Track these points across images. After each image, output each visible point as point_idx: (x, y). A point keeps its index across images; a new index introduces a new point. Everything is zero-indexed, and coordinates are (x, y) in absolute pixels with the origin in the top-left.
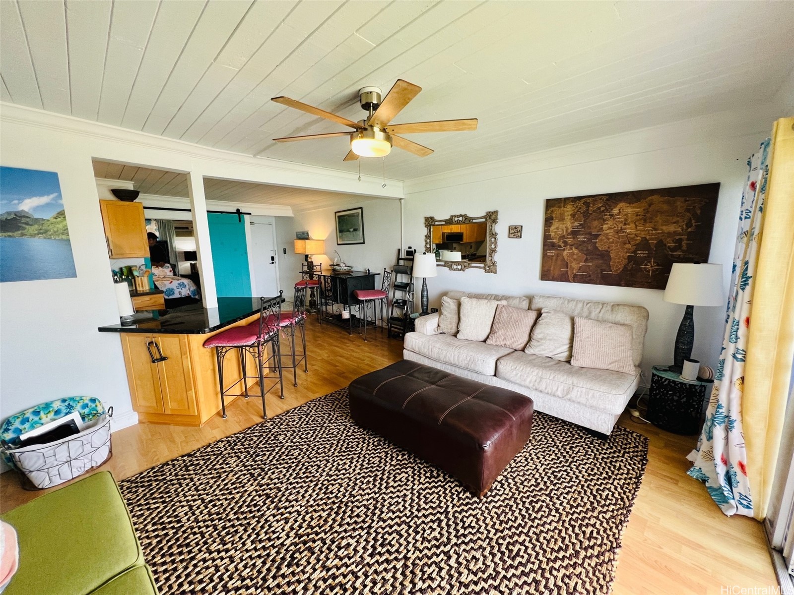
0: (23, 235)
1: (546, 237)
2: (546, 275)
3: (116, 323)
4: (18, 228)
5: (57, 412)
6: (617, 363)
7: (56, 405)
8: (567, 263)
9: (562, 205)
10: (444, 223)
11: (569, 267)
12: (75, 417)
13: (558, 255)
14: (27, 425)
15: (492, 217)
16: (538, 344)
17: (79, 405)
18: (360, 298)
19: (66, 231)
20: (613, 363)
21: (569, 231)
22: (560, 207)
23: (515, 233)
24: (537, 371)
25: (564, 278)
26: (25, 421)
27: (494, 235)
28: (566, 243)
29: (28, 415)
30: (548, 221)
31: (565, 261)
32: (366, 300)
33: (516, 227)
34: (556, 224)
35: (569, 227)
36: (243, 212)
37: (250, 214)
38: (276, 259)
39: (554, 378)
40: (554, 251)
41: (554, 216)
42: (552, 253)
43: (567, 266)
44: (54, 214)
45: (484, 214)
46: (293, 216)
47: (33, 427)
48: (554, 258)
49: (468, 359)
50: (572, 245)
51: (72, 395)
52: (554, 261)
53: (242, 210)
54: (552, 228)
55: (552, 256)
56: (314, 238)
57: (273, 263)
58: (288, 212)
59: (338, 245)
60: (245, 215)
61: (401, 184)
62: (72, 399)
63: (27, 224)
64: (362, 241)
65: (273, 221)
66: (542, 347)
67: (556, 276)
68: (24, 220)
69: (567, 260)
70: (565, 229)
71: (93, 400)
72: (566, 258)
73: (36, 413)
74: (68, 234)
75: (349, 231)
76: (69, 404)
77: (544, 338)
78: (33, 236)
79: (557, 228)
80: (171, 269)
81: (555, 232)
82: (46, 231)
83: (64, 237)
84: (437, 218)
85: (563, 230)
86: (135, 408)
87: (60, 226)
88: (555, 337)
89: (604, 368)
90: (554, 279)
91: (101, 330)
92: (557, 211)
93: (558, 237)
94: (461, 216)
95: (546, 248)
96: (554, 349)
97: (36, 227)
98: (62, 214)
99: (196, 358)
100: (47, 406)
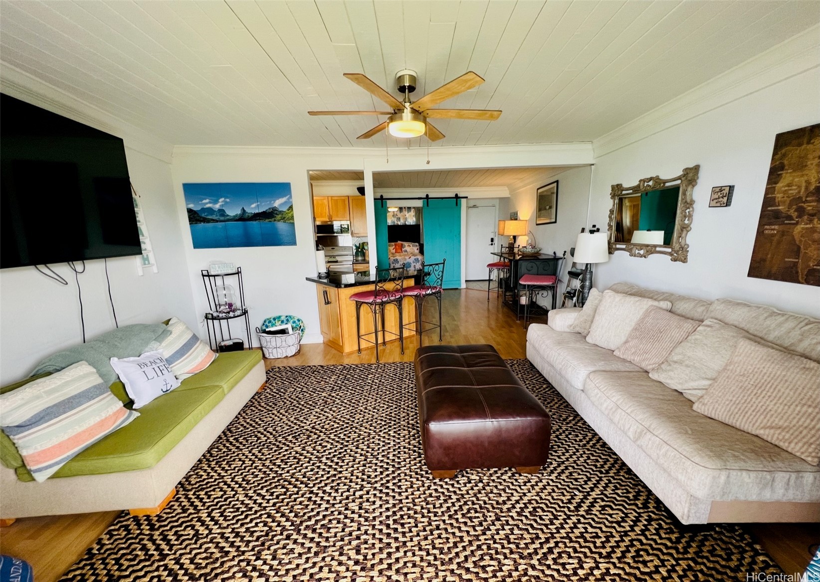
0: (275, 220)
1: (768, 201)
2: (757, 269)
3: (314, 276)
4: (274, 217)
5: (282, 322)
6: (779, 431)
7: (283, 318)
8: (799, 248)
9: (805, 141)
10: (631, 191)
11: (801, 255)
12: (289, 327)
13: (783, 233)
14: (270, 324)
15: (691, 175)
16: (668, 368)
17: (292, 321)
18: (521, 282)
19: (292, 218)
20: (771, 428)
21: (812, 188)
22: (800, 145)
23: (719, 198)
24: (620, 397)
25: (789, 275)
26: (270, 322)
27: (690, 204)
28: (801, 212)
29: (272, 320)
30: (775, 174)
31: (795, 244)
32: (528, 285)
33: (721, 189)
34: (787, 178)
35: (813, 180)
36: (461, 196)
37: (467, 197)
38: (496, 241)
39: (631, 412)
40: (776, 227)
41: (786, 162)
42: (773, 229)
43: (797, 252)
44: (288, 207)
45: (680, 173)
46: (509, 196)
47: (272, 326)
48: (776, 239)
49: (563, 363)
50: (813, 215)
51: (291, 315)
52: (774, 243)
53: (460, 195)
54: (780, 185)
55: (773, 235)
56: (521, 219)
57: (492, 244)
58: (504, 193)
59: (537, 225)
60: (462, 199)
61: (589, 146)
62: (290, 317)
63: (276, 214)
64: (554, 220)
65: (497, 203)
66: (671, 373)
67: (774, 270)
68: (275, 212)
69: (801, 241)
70: (804, 184)
71: (299, 320)
72: (797, 237)
73: (274, 319)
74: (293, 219)
75: (545, 209)
76: (288, 319)
77: (680, 363)
78: (279, 221)
79: (789, 185)
80: (418, 247)
81: (785, 192)
82: (284, 218)
83: (291, 221)
84: (625, 185)
85: (799, 187)
86: (322, 332)
87: (290, 215)
88: (697, 365)
89: (749, 431)
90: (769, 276)
91: (307, 279)
92: (793, 153)
93: (788, 200)
94: (651, 179)
95: (766, 220)
96: (686, 381)
97: (280, 216)
98: (291, 208)
99: (343, 306)
100: (280, 317)
